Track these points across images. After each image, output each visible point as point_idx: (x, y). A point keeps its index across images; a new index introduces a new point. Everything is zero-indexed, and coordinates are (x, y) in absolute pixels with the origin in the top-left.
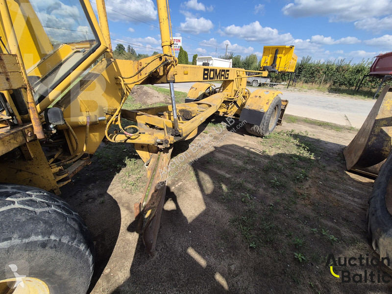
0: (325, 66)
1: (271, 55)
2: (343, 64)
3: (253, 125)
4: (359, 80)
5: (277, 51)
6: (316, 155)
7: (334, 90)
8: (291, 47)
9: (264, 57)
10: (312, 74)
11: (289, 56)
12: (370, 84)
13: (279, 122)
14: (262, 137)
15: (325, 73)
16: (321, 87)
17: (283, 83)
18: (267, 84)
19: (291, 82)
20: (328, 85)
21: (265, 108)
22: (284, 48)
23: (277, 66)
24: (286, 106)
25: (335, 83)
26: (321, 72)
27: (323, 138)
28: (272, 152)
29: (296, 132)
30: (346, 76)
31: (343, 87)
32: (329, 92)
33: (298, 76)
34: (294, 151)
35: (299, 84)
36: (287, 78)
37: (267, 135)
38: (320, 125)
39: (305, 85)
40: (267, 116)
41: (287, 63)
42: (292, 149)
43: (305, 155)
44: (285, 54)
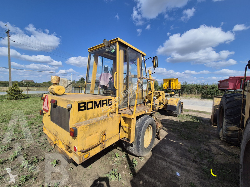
0: (195, 85)
1: (167, 83)
2: (204, 85)
3: (172, 111)
4: (215, 92)
5: (170, 81)
6: (200, 121)
7: (204, 97)
8: (177, 79)
9: (164, 83)
10: (190, 90)
11: (176, 82)
12: (221, 93)
13: (182, 111)
14: (177, 116)
15: (197, 89)
16: (197, 96)
17: (176, 95)
18: (168, 96)
19: (180, 94)
20: (200, 95)
21: (176, 105)
22: (173, 79)
23: (172, 87)
24: (183, 104)
25: (203, 94)
26: (194, 89)
27: (202, 116)
28: (183, 121)
29: (190, 115)
30: (208, 90)
31: (209, 96)
32: (202, 98)
33: (183, 91)
34: (191, 120)
35: (185, 95)
36: (177, 92)
37: (178, 115)
38: (200, 112)
39: (188, 95)
40: (177, 107)
41: (176, 86)
42: (190, 120)
43: (196, 121)
44: (174, 82)
